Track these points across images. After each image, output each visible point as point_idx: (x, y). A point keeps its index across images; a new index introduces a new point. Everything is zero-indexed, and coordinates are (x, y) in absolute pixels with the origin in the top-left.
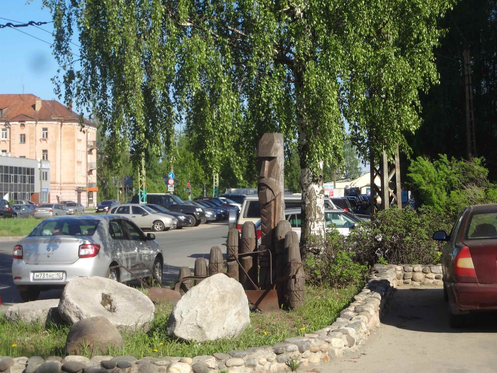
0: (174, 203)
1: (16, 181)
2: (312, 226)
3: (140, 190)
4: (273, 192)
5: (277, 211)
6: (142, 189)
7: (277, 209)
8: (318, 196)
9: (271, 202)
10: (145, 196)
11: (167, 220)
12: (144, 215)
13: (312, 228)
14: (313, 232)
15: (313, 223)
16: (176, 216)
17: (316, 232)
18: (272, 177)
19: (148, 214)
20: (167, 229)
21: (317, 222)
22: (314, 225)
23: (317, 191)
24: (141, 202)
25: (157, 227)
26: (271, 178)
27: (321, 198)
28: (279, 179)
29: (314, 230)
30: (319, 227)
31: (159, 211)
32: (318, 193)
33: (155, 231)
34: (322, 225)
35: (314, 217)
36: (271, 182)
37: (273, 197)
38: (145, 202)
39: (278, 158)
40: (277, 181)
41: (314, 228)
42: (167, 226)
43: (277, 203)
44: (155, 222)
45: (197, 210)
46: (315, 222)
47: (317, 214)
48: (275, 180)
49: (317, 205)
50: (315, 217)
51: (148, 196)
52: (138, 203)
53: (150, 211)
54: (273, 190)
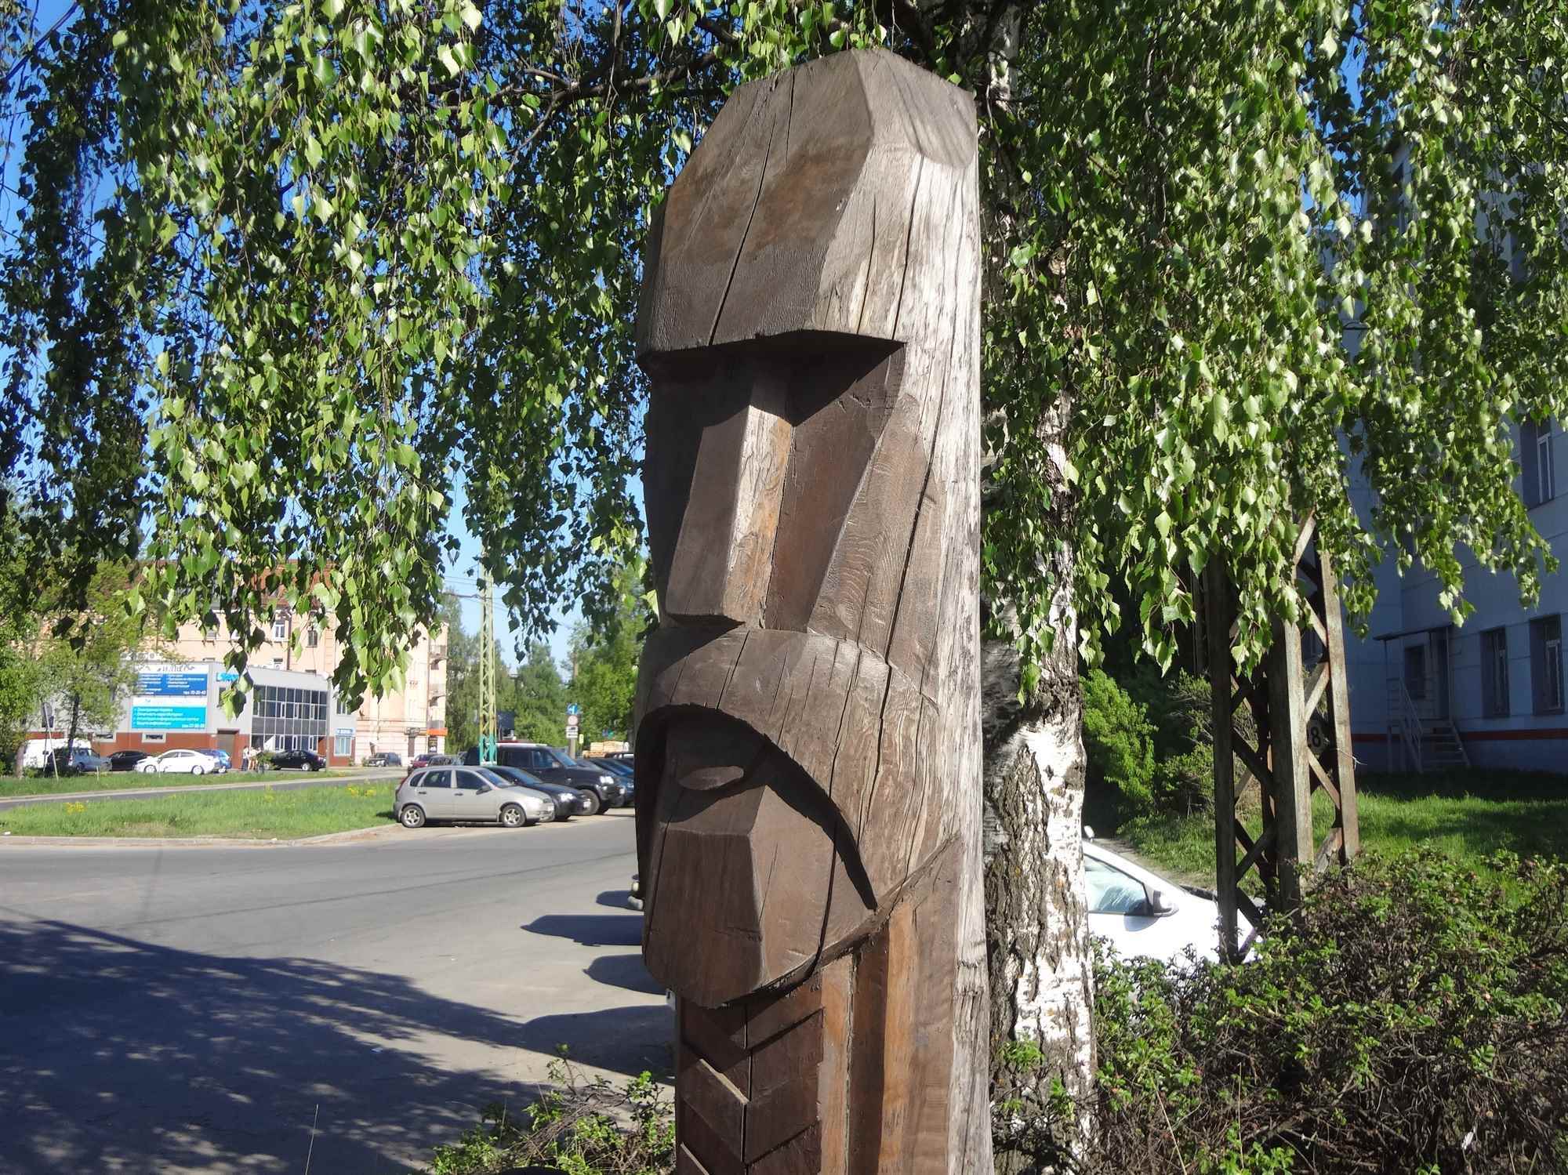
0: (555, 765)
1: (290, 715)
2: (1024, 986)
3: (482, 737)
4: (846, 846)
5: (894, 1107)
6: (486, 733)
7: (896, 1071)
8: (1057, 799)
9: (811, 972)
10: (492, 750)
11: (532, 803)
12: (481, 791)
13: (1021, 999)
14: (1032, 1023)
15: (1028, 967)
16: (553, 794)
17: (1046, 1022)
18: (835, 627)
19: (490, 789)
20: (530, 823)
21: (1053, 960)
22: (1036, 981)
23: (1050, 773)
24: (483, 762)
25: (510, 818)
26: (819, 642)
27: (1068, 813)
28: (931, 659)
29: (1033, 1006)
30: (1065, 987)
31: (519, 782)
32: (1058, 781)
33: (504, 826)
34: (1078, 973)
35: (1035, 930)
36: (817, 697)
37: (852, 918)
38: (492, 763)
39: (915, 361)
40: (907, 682)
41: (1034, 994)
42: (530, 816)
43: (901, 988)
44: (503, 808)
45: (603, 780)
46: (1041, 961)
47: (1050, 907)
48: (874, 668)
49: (1049, 857)
50: (1042, 925)
51: (500, 751)
52: (478, 764)
53: (495, 783)
54: (853, 817)
